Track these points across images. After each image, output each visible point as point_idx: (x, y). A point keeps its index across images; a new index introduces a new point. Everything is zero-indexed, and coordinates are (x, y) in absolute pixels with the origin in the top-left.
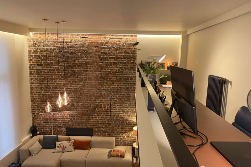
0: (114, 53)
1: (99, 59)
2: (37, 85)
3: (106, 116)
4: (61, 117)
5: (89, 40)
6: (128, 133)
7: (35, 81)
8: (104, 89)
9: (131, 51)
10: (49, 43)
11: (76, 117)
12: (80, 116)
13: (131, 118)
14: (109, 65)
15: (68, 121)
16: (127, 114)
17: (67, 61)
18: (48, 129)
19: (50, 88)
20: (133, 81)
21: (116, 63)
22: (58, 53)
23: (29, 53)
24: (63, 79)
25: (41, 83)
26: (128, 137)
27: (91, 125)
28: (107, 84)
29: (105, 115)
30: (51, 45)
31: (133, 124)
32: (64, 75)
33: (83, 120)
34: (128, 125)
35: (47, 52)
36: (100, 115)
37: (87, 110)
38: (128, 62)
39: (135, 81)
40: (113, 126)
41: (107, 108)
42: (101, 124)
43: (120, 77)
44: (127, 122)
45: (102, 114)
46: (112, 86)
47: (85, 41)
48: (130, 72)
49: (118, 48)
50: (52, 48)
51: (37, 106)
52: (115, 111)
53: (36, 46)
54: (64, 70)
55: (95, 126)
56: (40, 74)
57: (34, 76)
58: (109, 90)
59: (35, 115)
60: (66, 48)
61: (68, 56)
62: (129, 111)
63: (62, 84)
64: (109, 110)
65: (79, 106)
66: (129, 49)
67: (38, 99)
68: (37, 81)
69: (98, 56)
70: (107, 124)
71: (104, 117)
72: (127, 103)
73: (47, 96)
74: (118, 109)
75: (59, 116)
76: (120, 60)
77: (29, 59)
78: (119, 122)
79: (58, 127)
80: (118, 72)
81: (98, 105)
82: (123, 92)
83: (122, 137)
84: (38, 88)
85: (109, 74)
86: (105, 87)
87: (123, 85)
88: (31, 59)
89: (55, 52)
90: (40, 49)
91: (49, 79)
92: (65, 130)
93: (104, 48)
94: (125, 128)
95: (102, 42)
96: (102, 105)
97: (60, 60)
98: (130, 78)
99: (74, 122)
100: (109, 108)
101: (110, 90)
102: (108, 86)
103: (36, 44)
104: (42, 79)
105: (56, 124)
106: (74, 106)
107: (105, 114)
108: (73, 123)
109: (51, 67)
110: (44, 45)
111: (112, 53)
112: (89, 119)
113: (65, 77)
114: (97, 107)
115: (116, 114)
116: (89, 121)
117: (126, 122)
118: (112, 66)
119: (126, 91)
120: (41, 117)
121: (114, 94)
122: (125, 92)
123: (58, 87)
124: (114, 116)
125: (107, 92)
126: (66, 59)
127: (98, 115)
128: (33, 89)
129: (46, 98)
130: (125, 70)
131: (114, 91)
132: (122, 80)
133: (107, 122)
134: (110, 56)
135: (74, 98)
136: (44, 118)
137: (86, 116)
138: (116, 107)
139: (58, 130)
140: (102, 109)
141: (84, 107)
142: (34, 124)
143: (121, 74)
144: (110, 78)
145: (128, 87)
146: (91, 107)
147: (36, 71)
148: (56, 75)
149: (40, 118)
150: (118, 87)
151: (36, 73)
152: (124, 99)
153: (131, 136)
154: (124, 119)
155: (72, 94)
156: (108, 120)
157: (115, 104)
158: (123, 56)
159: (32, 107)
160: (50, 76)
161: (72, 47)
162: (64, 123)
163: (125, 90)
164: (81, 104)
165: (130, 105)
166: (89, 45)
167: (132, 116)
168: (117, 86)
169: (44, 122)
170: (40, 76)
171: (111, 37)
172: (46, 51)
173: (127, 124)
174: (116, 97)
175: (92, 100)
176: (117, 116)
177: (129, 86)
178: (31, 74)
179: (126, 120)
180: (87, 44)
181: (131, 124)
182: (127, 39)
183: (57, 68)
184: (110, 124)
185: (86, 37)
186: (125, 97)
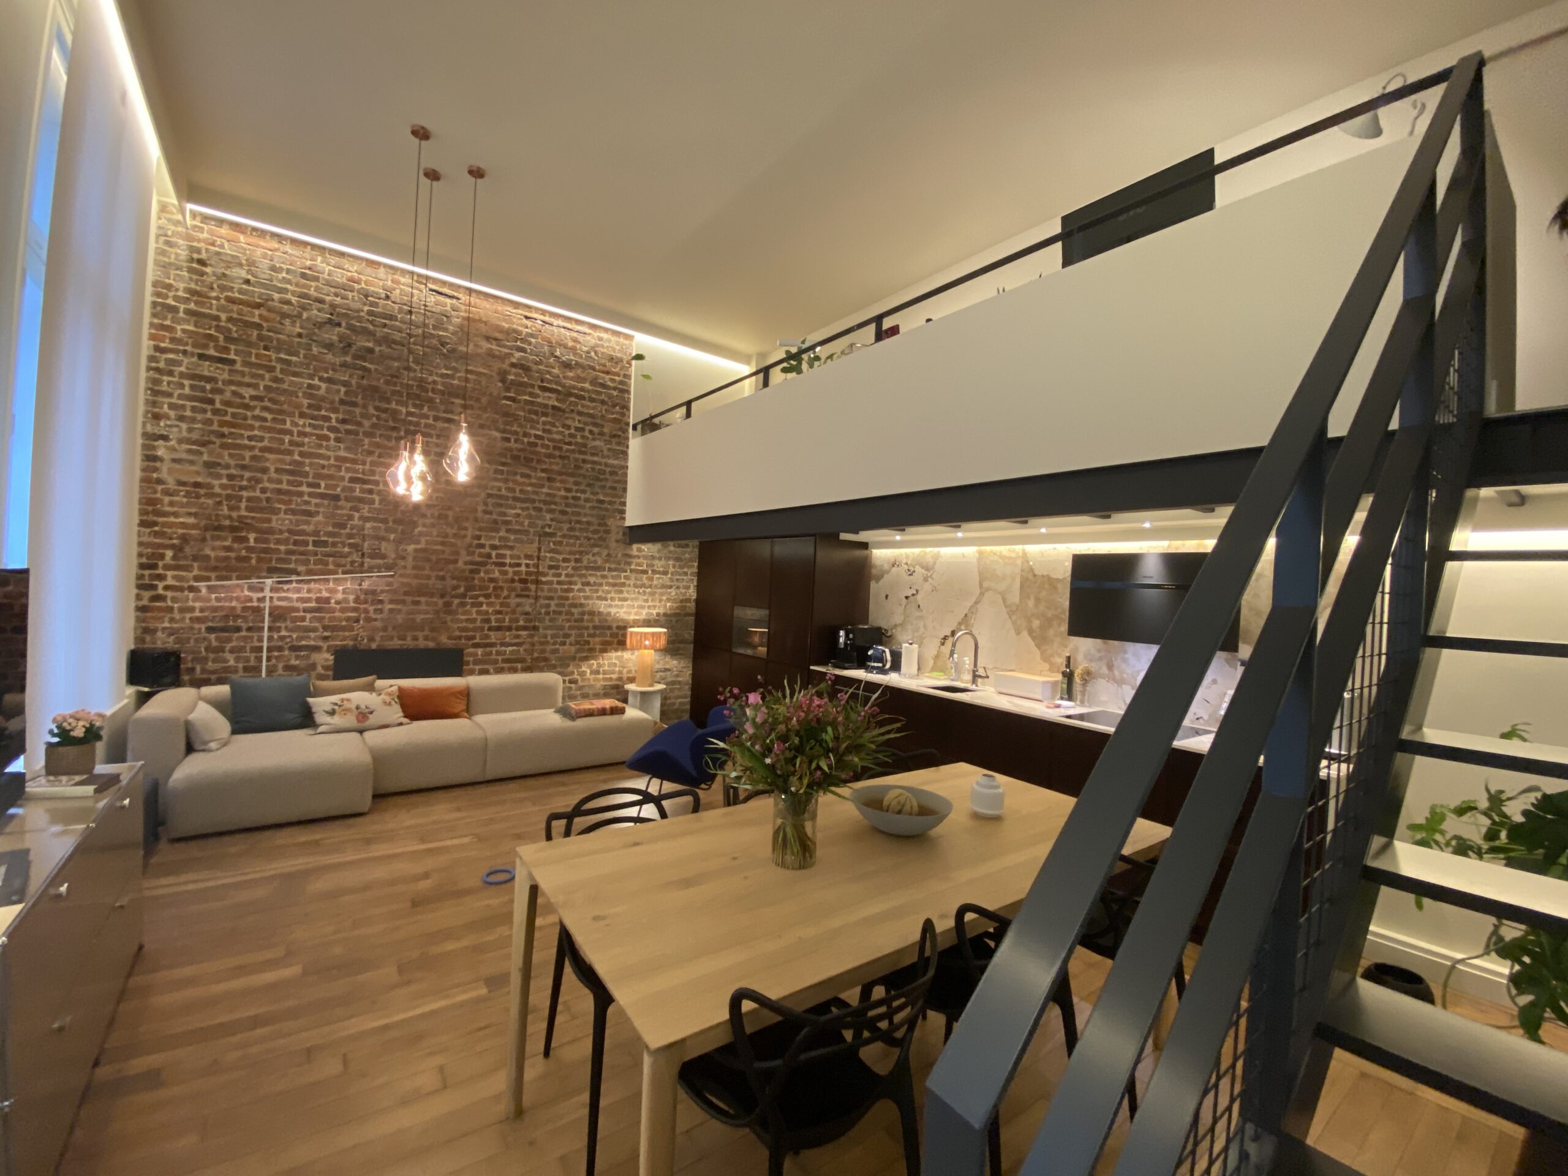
0: (558, 377)
1: (500, 384)
2: (190, 451)
3: (518, 600)
4: (313, 605)
5: (463, 307)
6: (595, 658)
7: (175, 430)
8: (515, 499)
9: (613, 380)
10: (280, 276)
11: (391, 602)
12: (406, 598)
13: (610, 606)
14: (536, 413)
15: (348, 619)
16: (597, 591)
17: (364, 369)
18: (232, 663)
19: (265, 470)
20: (618, 482)
21: (564, 411)
22: (320, 325)
23: (158, 294)
24: (338, 440)
25: (210, 442)
26: (598, 672)
27: (457, 633)
28: (527, 481)
29: (518, 596)
30: (289, 287)
31: (614, 625)
32: (344, 421)
33: (423, 616)
34: (598, 632)
35: (265, 313)
36: (497, 597)
37: (442, 573)
38: (603, 416)
39: (626, 482)
40: (545, 636)
41: (523, 568)
42: (499, 629)
43: (576, 460)
44: (596, 619)
45: (506, 593)
46: (545, 490)
47: (448, 308)
48: (609, 450)
49: (572, 360)
50: (294, 299)
51: (178, 550)
52: (555, 579)
53: (203, 274)
54: (342, 402)
55: (474, 638)
56: (211, 402)
57: (172, 406)
58: (533, 501)
59: (160, 591)
60: (362, 314)
61: (371, 351)
62: (604, 581)
63: (329, 458)
64: (533, 577)
65: (404, 558)
66: (608, 373)
67: (190, 514)
68: (190, 430)
69: (499, 374)
70: (525, 628)
71: (513, 601)
72: (598, 553)
73: (243, 505)
74: (567, 575)
75: (299, 600)
76: (576, 404)
77: (156, 321)
78: (569, 621)
79: (294, 649)
80: (570, 444)
81: (489, 556)
82: (585, 515)
83: (576, 676)
84: (192, 462)
85: (536, 445)
86: (521, 491)
87: (584, 492)
88: (168, 323)
89: (308, 319)
90: (223, 288)
91: (261, 428)
92: (327, 660)
93: (523, 350)
94: (588, 643)
95: (515, 326)
96: (504, 556)
97: (329, 357)
98: (608, 470)
99: (378, 624)
100: (532, 569)
101: (537, 505)
102: (529, 488)
103: (201, 262)
104: (222, 424)
105: (282, 638)
106: (384, 557)
107: (514, 589)
108: (375, 629)
109: (276, 380)
110: (249, 277)
111: (549, 373)
112: (450, 613)
113: (348, 432)
114: (483, 564)
115: (560, 593)
116: (449, 618)
117: (592, 621)
118: (549, 419)
119: (594, 512)
120: (198, 605)
121: (552, 520)
122: (592, 516)
123: (307, 469)
124: (551, 598)
125: (528, 509)
126: (356, 357)
127: (487, 596)
128: (158, 464)
129: (234, 514)
130: (594, 439)
131: (553, 507)
132: (582, 472)
133: (521, 623)
134: (542, 381)
135: (385, 521)
136: (215, 609)
137: (435, 600)
138: (557, 567)
139: (294, 662)
140: (505, 573)
141: (428, 560)
142: (148, 638)
143: (581, 452)
144: (539, 461)
145: (602, 498)
146: (460, 564)
147: (187, 382)
148: (302, 415)
149: (192, 609)
150: (570, 495)
151: (187, 391)
152: (589, 539)
153: (606, 668)
154: (586, 609)
155: (377, 505)
156: (527, 614)
157: (556, 556)
158: (588, 391)
159: (140, 555)
160: (269, 416)
161: (391, 317)
162: (325, 628)
163: (593, 508)
164: (416, 550)
165: (607, 561)
166: (461, 327)
167: (612, 599)
168: (563, 493)
169: (210, 630)
170: (209, 407)
171: (547, 319)
172: (258, 306)
173: (595, 627)
174: (560, 529)
175: (465, 536)
176: (561, 598)
177: (606, 495)
178: (156, 393)
179: (592, 613)
180: (456, 320)
181: (610, 628)
182: (600, 339)
183: (310, 386)
184: (535, 628)
185: (456, 294)
186: (592, 532)
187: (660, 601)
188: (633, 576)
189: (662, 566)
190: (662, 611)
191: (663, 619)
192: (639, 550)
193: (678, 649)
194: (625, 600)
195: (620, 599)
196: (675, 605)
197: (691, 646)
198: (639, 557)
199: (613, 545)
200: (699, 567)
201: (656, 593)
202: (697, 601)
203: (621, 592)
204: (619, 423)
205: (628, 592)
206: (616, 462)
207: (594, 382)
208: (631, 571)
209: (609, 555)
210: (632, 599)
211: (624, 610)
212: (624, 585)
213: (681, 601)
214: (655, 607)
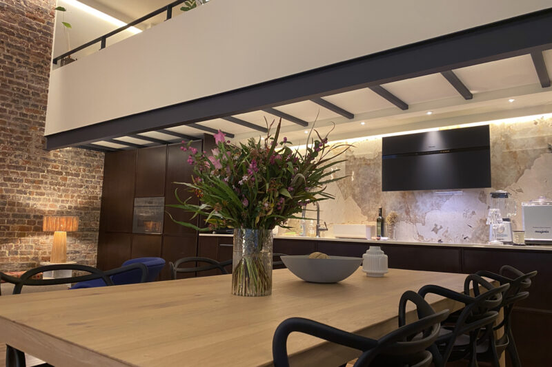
6: (13, 241)
9: (38, 25)
13: (29, 199)
16: (18, 186)
20: (40, 101)
26: (16, 253)
31: (32, 215)
34: (17, 220)
39: (46, 102)
44: (16, 208)
48: (33, 76)
62: (24, 178)
66: (34, 19)
72: (19, 155)
76: (6, 38)
82: (10, 124)
87: (9, 106)
94: (8, 228)
117: (12, 210)
119: (18, 123)
122: (16, 125)
130: (20, 66)
132: (10, 90)
143: (7, 75)
145: (24, 112)
153: (23, 250)
154: (7, 200)
163: (16, 119)
165: (27, 162)
167: (30, 193)
173: (14, 216)
177: (28, 110)
179: (12, 204)
181: (28, 216)
186: (14, 138)
187: (72, 197)
188: (50, 175)
189: (75, 170)
190: (73, 205)
191: (73, 211)
192: (56, 156)
193: (87, 236)
194: (42, 194)
195: (37, 194)
196: (84, 201)
197: (98, 234)
198: (55, 162)
199: (34, 150)
200: (104, 172)
201: (69, 190)
202: (102, 198)
203: (39, 188)
204: (43, 57)
205: (45, 188)
206: (38, 86)
207: (22, 23)
208: (48, 171)
209: (29, 157)
210: (48, 195)
211: (41, 202)
212: (41, 182)
213: (90, 198)
214: (67, 201)
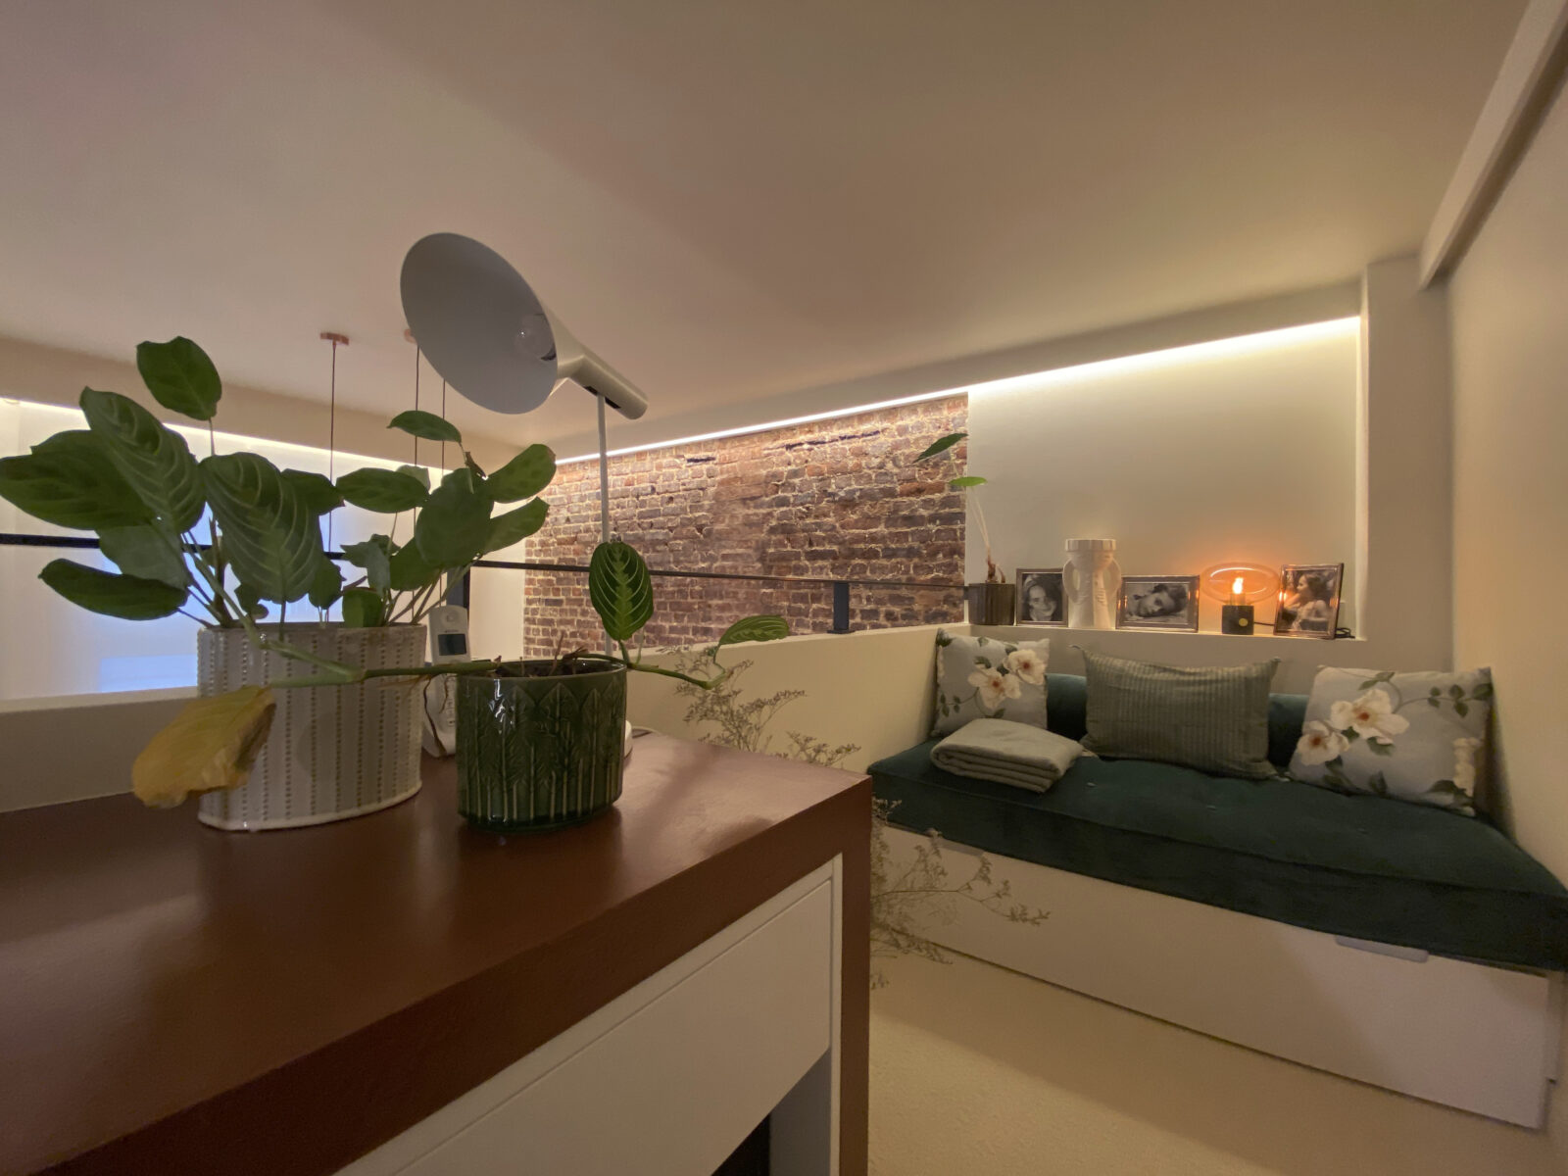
0: (834, 528)
1: (759, 565)
5: (718, 468)
23: (528, 553)
30: (590, 513)
35: (576, 546)
38: (910, 580)
47: (704, 478)
60: (635, 519)
77: (527, 577)
88: (532, 577)
90: (556, 533)
93: (783, 502)
95: (774, 468)
110: (569, 514)
111: (819, 526)
134: (811, 544)
161: (655, 513)
166: (717, 496)
171: (816, 436)
180: (711, 490)
182: (903, 431)
185: (710, 454)
207: (892, 517)
